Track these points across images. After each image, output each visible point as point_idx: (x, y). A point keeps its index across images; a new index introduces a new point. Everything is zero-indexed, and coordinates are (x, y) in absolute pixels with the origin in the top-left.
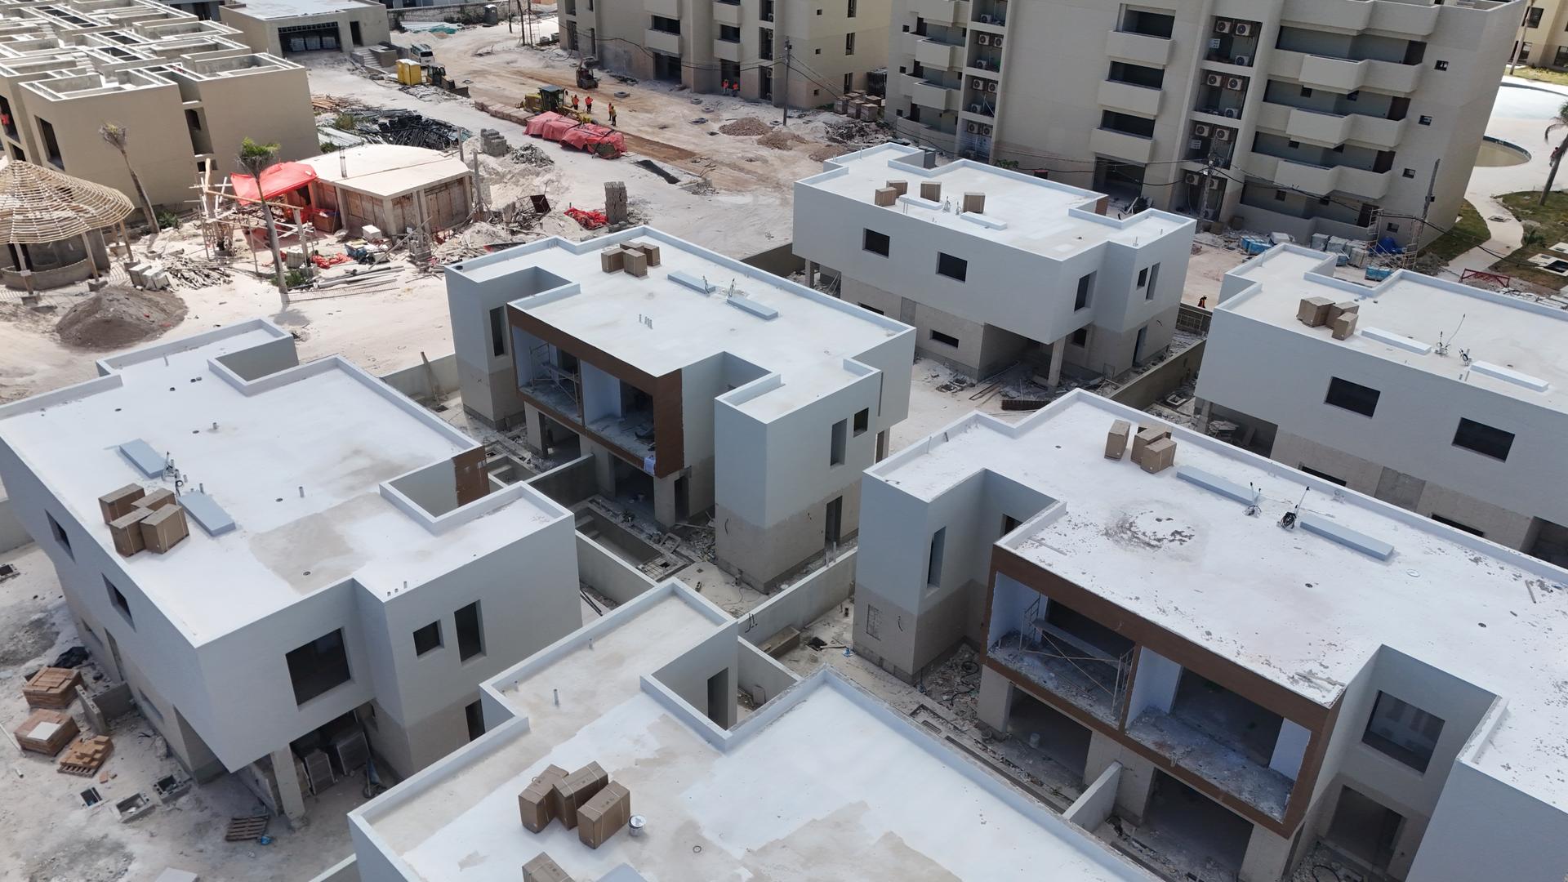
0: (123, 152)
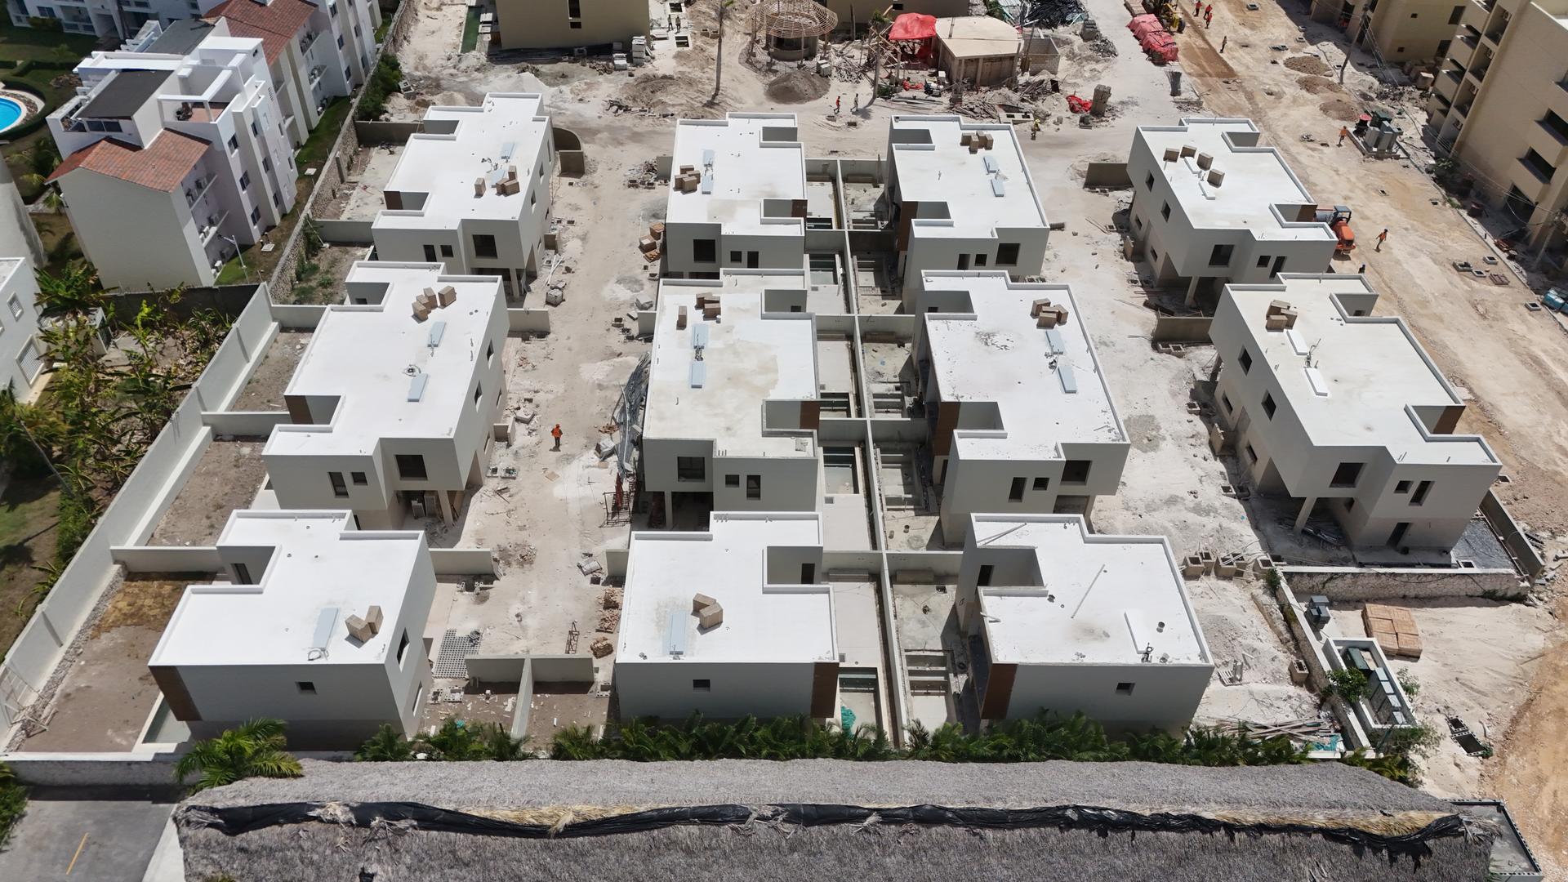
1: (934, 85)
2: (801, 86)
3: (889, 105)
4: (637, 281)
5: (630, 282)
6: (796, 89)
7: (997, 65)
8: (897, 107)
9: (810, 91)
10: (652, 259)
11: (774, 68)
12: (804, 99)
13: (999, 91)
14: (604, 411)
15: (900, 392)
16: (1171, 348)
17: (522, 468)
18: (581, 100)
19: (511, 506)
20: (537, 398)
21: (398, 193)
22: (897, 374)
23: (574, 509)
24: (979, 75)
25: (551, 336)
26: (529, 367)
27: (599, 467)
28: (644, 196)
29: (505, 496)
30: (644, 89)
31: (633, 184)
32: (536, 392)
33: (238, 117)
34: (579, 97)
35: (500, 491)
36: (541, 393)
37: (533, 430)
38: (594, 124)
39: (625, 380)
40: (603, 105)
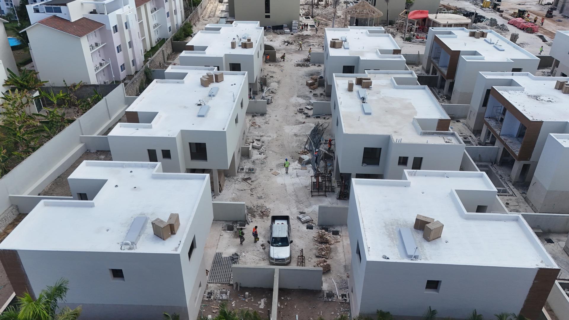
0: (387, 4)
4: (307, 97)
5: (304, 97)
8: (415, 44)
10: (313, 89)
14: (299, 145)
15: (467, 140)
17: (257, 169)
19: (252, 187)
20: (263, 139)
25: (267, 115)
26: (257, 126)
28: (305, 70)
29: (249, 181)
31: (298, 65)
32: (261, 136)
33: (119, 17)
34: (270, 40)
35: (246, 179)
37: (262, 153)
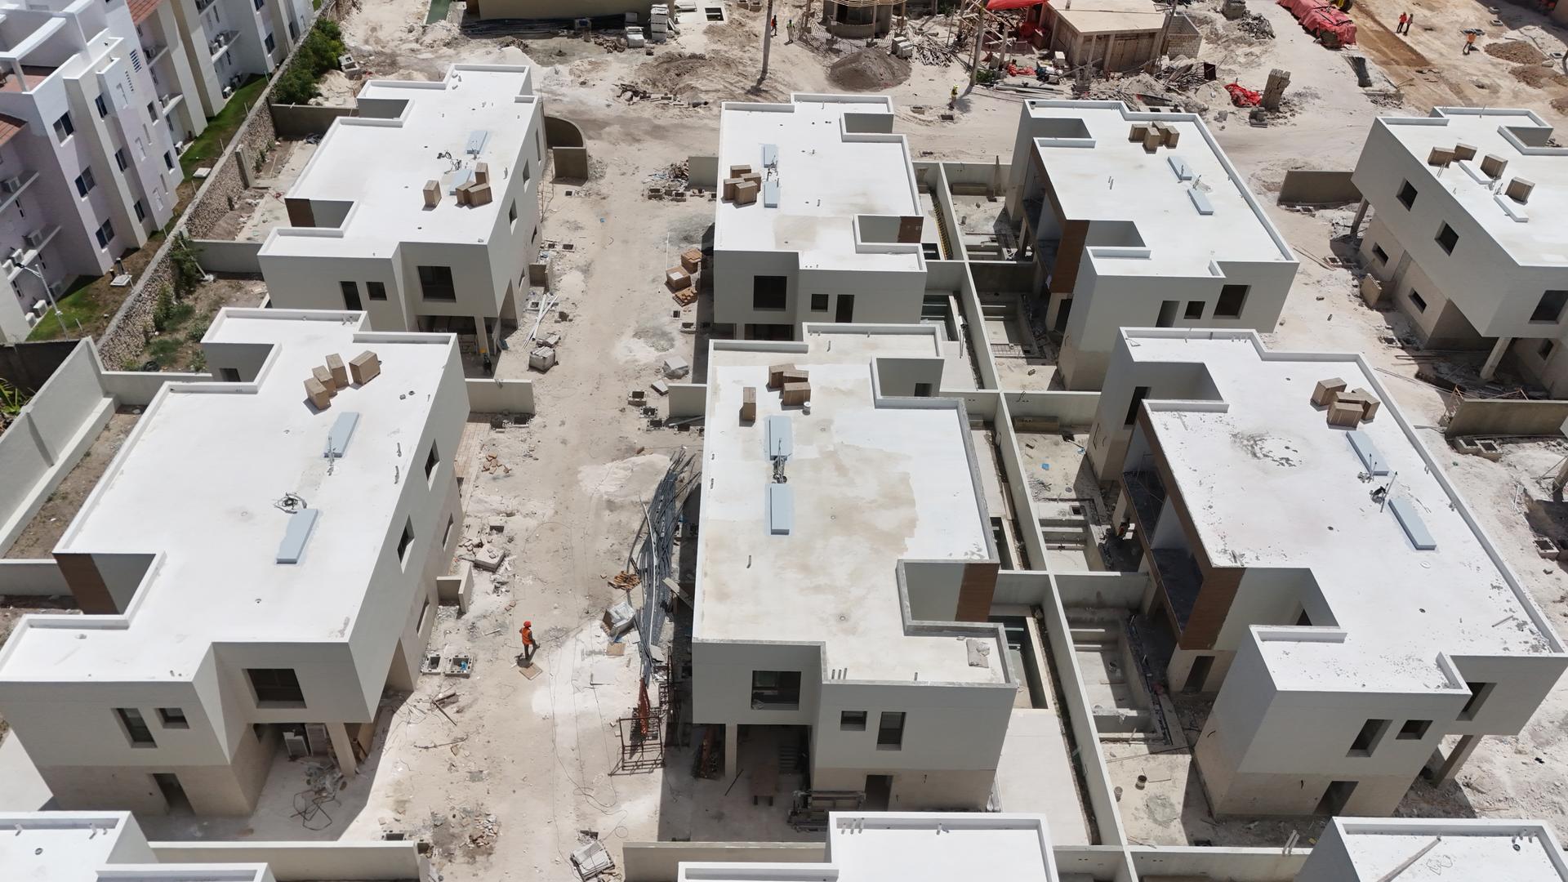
1: (1050, 69)
2: (874, 68)
3: (993, 94)
4: (664, 335)
5: (654, 335)
6: (869, 73)
7: (1132, 44)
8: (1004, 96)
9: (887, 76)
10: (685, 302)
11: (836, 46)
12: (879, 85)
13: (1137, 78)
14: (615, 547)
15: (1081, 518)
16: (1480, 446)
17: (481, 656)
18: (583, 83)
19: (458, 732)
20: (511, 526)
21: (308, 200)
22: (1071, 485)
23: (566, 735)
24: (1108, 57)
25: (536, 420)
26: (500, 472)
27: (608, 653)
28: (670, 211)
29: (450, 710)
30: (667, 70)
31: (655, 194)
32: (509, 515)
33: (72, 87)
34: (582, 80)
35: (442, 701)
36: (517, 518)
37: (503, 584)
38: (602, 114)
39: (649, 494)
40: (613, 90)
